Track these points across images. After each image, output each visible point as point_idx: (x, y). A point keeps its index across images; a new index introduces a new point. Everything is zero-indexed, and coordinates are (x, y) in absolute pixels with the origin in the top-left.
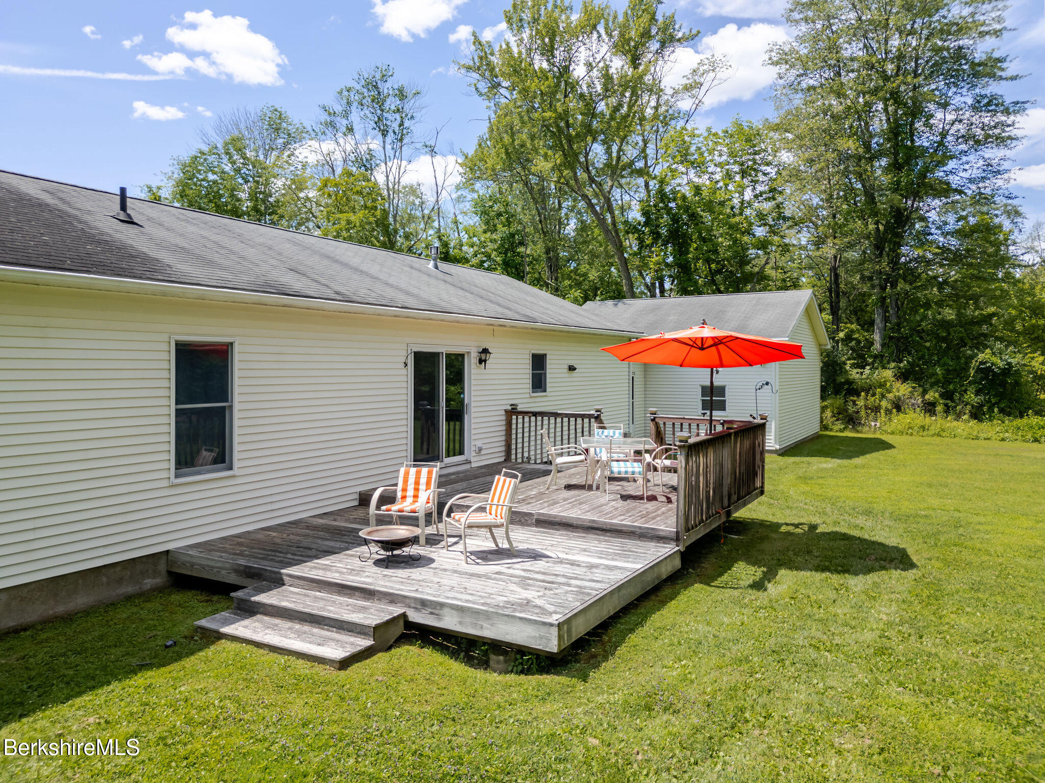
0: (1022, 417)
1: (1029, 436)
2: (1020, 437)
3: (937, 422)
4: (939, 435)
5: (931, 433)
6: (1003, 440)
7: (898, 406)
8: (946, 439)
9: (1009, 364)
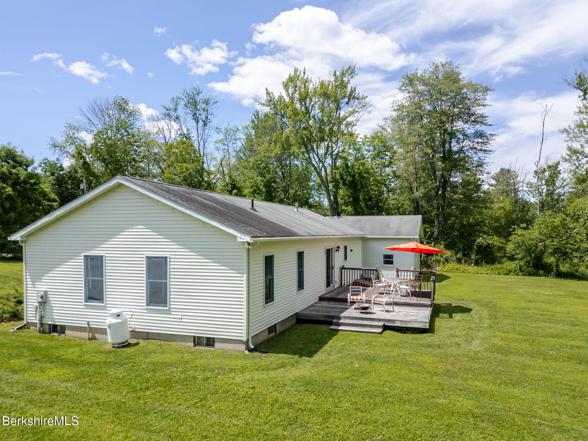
0: (493, 264)
1: (496, 272)
2: (493, 273)
3: (463, 267)
4: (463, 272)
5: (461, 271)
6: (487, 274)
7: (447, 260)
8: (466, 274)
9: (488, 243)
